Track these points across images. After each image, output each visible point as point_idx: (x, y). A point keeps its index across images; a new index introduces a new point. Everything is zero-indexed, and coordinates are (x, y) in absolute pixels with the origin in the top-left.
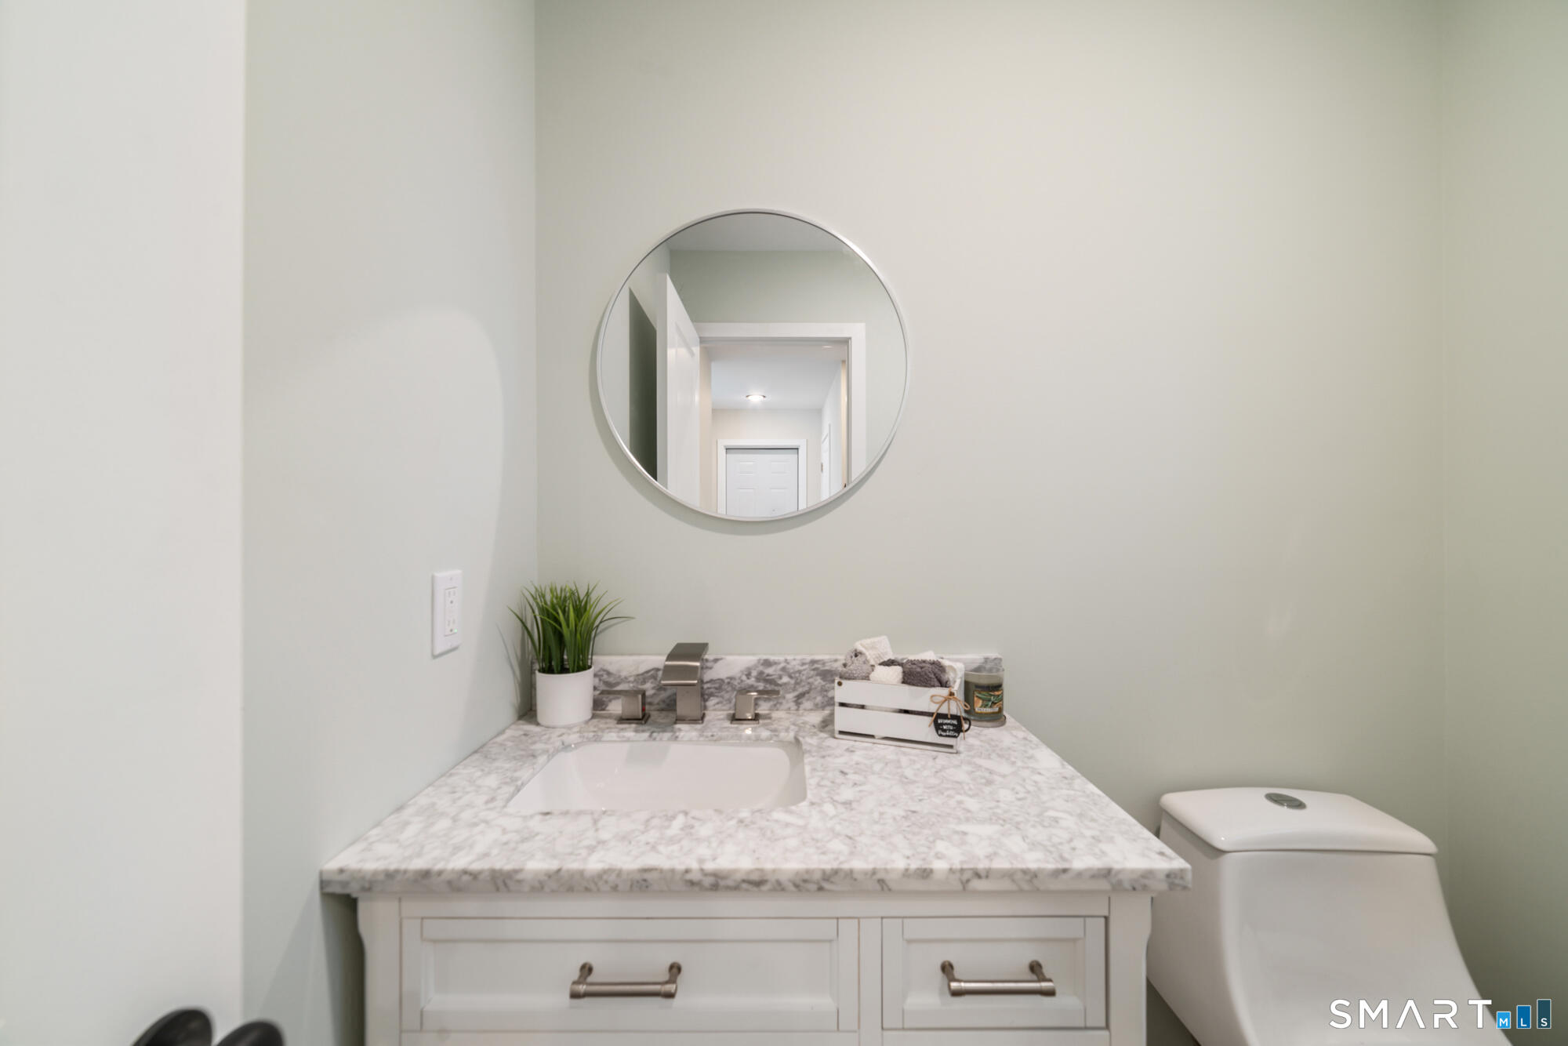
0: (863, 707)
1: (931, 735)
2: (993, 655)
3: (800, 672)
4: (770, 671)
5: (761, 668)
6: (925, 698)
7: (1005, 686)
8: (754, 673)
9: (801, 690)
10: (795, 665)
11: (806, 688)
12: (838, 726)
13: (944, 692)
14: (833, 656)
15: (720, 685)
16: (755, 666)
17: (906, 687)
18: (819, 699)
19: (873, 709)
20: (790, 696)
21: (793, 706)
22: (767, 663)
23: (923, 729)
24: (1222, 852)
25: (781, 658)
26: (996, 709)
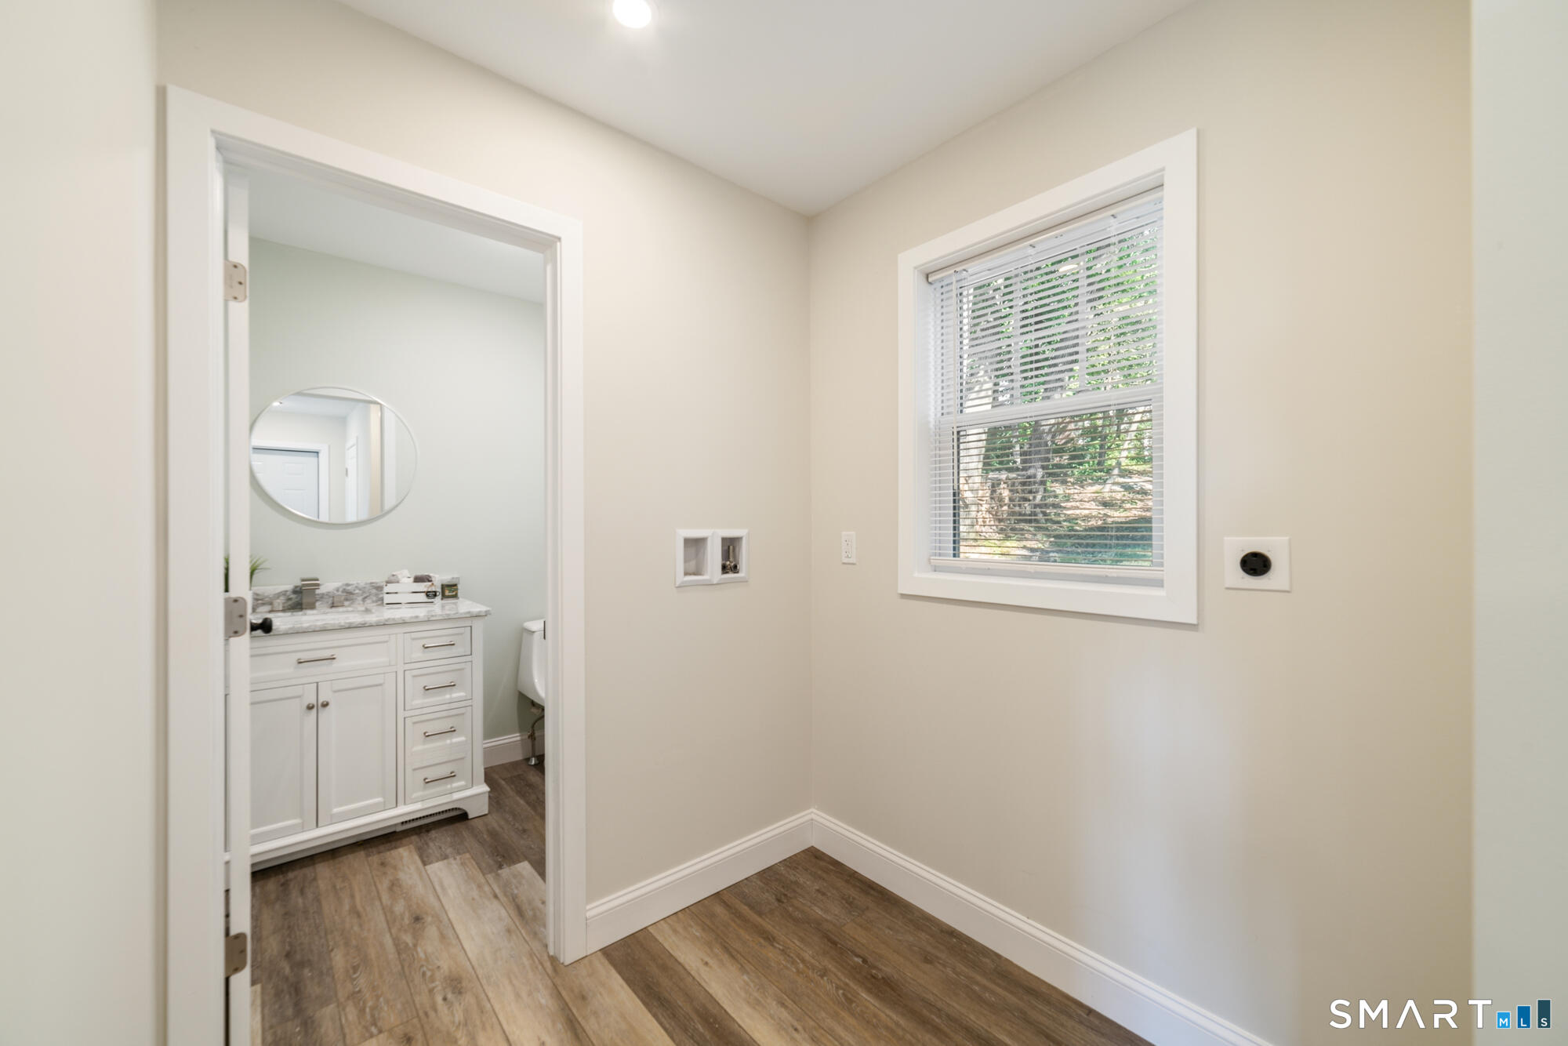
0: (396, 593)
1: (426, 600)
2: (456, 576)
3: (364, 588)
4: (349, 588)
5: (344, 587)
6: (423, 587)
7: (459, 587)
8: (341, 590)
9: (365, 595)
10: (362, 584)
11: (368, 594)
12: (386, 601)
13: (430, 583)
14: (379, 579)
15: (322, 596)
16: (341, 587)
17: (415, 584)
18: (374, 599)
19: (401, 593)
20: (360, 598)
21: (361, 602)
22: (348, 585)
23: (422, 598)
24: (534, 632)
25: (355, 582)
26: (454, 593)
